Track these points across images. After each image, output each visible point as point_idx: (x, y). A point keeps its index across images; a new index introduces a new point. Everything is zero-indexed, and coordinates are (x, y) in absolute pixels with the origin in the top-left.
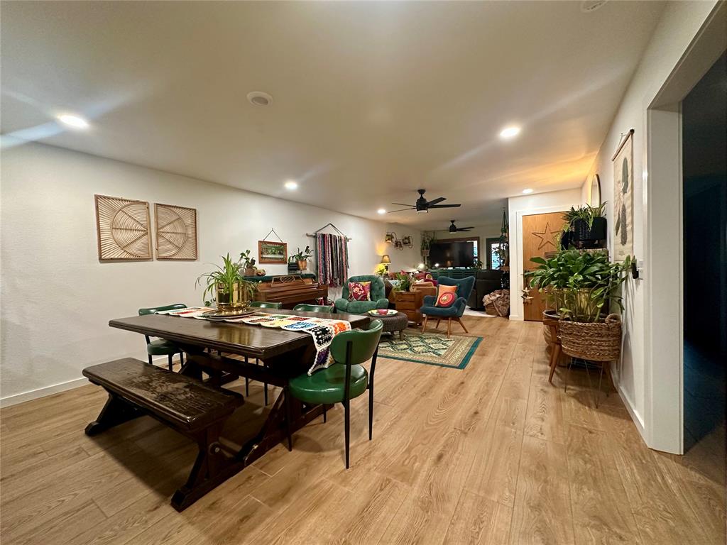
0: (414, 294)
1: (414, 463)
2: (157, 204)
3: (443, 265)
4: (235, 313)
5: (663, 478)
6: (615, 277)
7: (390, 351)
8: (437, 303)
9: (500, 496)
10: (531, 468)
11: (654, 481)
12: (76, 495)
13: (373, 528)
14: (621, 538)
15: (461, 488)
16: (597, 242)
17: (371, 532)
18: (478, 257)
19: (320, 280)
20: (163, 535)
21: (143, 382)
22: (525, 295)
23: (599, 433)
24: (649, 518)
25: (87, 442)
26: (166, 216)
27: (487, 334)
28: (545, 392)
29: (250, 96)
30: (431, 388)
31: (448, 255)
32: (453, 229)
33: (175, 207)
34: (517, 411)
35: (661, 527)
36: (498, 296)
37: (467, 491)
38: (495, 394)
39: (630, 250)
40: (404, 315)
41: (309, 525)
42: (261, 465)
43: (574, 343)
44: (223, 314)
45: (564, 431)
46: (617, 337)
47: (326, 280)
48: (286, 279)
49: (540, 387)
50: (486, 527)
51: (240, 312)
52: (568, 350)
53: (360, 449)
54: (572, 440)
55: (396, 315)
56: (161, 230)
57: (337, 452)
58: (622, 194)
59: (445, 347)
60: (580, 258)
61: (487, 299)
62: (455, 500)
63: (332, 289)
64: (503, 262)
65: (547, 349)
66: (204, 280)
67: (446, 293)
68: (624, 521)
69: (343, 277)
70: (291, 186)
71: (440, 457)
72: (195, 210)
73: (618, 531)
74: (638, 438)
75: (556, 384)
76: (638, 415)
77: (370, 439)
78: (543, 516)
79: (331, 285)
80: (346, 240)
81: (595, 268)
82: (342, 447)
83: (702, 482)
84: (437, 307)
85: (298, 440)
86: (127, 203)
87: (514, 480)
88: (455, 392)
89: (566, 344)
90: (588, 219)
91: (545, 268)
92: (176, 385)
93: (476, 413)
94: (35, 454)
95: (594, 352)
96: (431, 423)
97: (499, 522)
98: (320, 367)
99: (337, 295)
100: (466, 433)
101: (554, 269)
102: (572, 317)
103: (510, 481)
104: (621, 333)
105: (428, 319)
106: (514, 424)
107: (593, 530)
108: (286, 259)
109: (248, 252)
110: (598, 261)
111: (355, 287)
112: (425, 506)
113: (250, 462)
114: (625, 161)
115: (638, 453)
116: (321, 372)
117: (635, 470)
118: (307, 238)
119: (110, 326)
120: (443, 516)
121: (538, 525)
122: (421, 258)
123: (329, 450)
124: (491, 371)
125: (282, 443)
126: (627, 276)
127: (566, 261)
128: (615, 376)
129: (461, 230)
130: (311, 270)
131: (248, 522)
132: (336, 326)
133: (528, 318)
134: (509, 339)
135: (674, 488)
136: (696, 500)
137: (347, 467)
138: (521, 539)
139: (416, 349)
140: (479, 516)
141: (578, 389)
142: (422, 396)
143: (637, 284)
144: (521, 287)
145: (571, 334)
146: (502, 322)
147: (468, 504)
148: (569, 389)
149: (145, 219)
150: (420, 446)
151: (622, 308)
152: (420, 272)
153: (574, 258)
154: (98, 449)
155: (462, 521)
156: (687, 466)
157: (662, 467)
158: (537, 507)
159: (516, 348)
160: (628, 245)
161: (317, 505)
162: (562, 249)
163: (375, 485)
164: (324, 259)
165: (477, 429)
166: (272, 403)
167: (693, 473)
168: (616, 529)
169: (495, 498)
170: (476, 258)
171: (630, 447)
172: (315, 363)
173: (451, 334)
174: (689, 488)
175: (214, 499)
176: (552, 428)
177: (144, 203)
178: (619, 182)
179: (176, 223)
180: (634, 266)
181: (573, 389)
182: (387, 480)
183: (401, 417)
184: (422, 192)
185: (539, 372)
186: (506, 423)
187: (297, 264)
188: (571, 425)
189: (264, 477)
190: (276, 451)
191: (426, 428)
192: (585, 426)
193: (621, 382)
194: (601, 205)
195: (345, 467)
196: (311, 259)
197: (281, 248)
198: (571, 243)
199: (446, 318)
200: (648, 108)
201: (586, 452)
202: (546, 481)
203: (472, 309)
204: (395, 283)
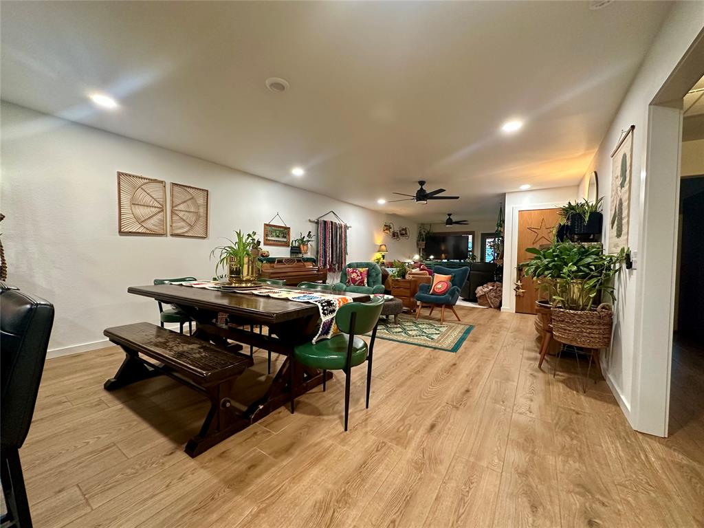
0: (410, 282)
1: (409, 430)
2: (173, 184)
3: (438, 257)
4: (244, 285)
5: (646, 456)
6: (609, 269)
7: (386, 334)
8: (431, 291)
9: (489, 463)
10: (519, 440)
11: (637, 458)
12: (99, 438)
13: (370, 481)
14: (603, 504)
15: (453, 454)
16: (592, 237)
17: (368, 485)
18: (472, 251)
19: (320, 264)
20: (179, 476)
21: (160, 342)
22: (518, 288)
23: (586, 414)
24: (632, 489)
25: (106, 396)
26: (181, 195)
27: (479, 323)
28: (535, 376)
29: (268, 82)
30: (424, 367)
31: (443, 248)
32: (449, 222)
33: (189, 187)
34: (506, 392)
35: (642, 497)
36: (491, 288)
37: (458, 457)
38: (486, 375)
39: (624, 242)
40: (399, 301)
41: (312, 475)
42: (265, 423)
43: (565, 330)
44: (233, 285)
45: (552, 411)
46: (608, 327)
47: (325, 265)
48: (288, 261)
49: (530, 372)
50: (476, 487)
51: (249, 285)
52: (559, 337)
53: (357, 416)
54: (559, 419)
55: (391, 300)
56: (176, 208)
57: (336, 417)
58: (619, 188)
59: (437, 332)
60: (575, 250)
61: (480, 291)
62: (446, 464)
63: (331, 273)
64: (497, 256)
65: (537, 339)
66: (218, 252)
67: (440, 282)
68: (607, 490)
69: (342, 263)
70: (298, 172)
71: (433, 427)
72: (207, 191)
73: (601, 498)
74: (624, 421)
75: (546, 370)
76: (625, 400)
77: (367, 407)
78: (530, 481)
79: (331, 270)
80: (346, 227)
81: (589, 260)
82: (341, 412)
83: (684, 462)
84: (432, 294)
85: (300, 405)
86: (146, 181)
87: (503, 450)
88: (448, 371)
89: (558, 331)
90: (585, 213)
91: (539, 258)
92: (190, 346)
93: (467, 391)
94: (60, 403)
95: (585, 339)
96: (425, 398)
97: (488, 484)
98: (323, 337)
99: (335, 280)
100: (457, 408)
101: (549, 260)
102: (564, 305)
103: (498, 451)
104: (612, 323)
105: (423, 307)
106: (503, 402)
107: (578, 496)
108: (289, 242)
109: (254, 233)
110: (593, 253)
111: (353, 272)
112: (419, 466)
113: (255, 420)
114: (625, 156)
115: (623, 434)
116: (325, 342)
117: (620, 448)
118: (310, 223)
119: (128, 292)
120: (435, 476)
121: (525, 489)
122: (416, 249)
123: (328, 415)
124: (482, 356)
125: (285, 406)
126: (620, 268)
127: (561, 252)
128: (603, 365)
129: (457, 223)
130: (311, 254)
131: (255, 470)
132: (340, 300)
133: (519, 310)
134: (500, 328)
135: (657, 465)
136: (678, 476)
137: (346, 430)
138: (508, 500)
139: (410, 332)
140: (469, 478)
141: (566, 375)
142: (416, 373)
143: (630, 274)
144: (513, 280)
145: (563, 321)
146: (494, 313)
147: (459, 468)
148: (558, 375)
149: (161, 197)
150: (414, 416)
151: (614, 299)
152: (415, 263)
153: (570, 250)
154: (117, 402)
155: (453, 481)
156: (670, 448)
157: (646, 446)
158: (525, 474)
159: (506, 336)
160: (623, 237)
161: (318, 459)
162: (558, 241)
163: (372, 446)
164: (325, 245)
165: (468, 404)
166: (274, 372)
167: (676, 454)
168: (598, 496)
169: (484, 464)
170: (470, 251)
171: (615, 428)
172: (320, 332)
173: (444, 321)
174: (671, 465)
175: (224, 450)
176: (540, 407)
177: (162, 182)
178: (617, 178)
179: (189, 202)
180: (628, 256)
181: (562, 375)
182: (383, 442)
183: (395, 391)
184: (422, 183)
185: (529, 359)
186: (496, 401)
187: (299, 247)
188: (559, 407)
189: (268, 434)
190: (280, 413)
191: (419, 401)
192: (573, 408)
193: (610, 369)
194: (598, 201)
195: (343, 430)
196: (312, 244)
197: (285, 231)
198: (567, 236)
199: (439, 305)
200: (650, 104)
201: (573, 430)
202: (533, 452)
203: (464, 300)
204: (391, 271)
